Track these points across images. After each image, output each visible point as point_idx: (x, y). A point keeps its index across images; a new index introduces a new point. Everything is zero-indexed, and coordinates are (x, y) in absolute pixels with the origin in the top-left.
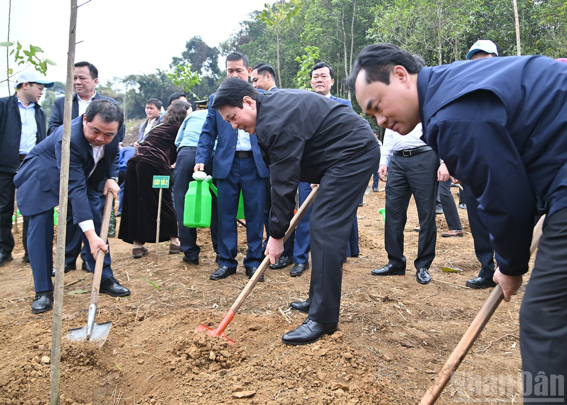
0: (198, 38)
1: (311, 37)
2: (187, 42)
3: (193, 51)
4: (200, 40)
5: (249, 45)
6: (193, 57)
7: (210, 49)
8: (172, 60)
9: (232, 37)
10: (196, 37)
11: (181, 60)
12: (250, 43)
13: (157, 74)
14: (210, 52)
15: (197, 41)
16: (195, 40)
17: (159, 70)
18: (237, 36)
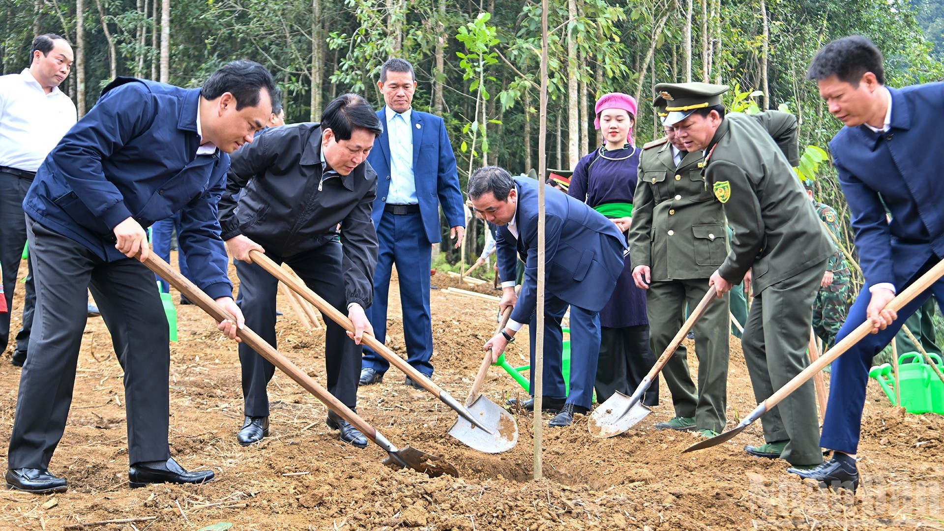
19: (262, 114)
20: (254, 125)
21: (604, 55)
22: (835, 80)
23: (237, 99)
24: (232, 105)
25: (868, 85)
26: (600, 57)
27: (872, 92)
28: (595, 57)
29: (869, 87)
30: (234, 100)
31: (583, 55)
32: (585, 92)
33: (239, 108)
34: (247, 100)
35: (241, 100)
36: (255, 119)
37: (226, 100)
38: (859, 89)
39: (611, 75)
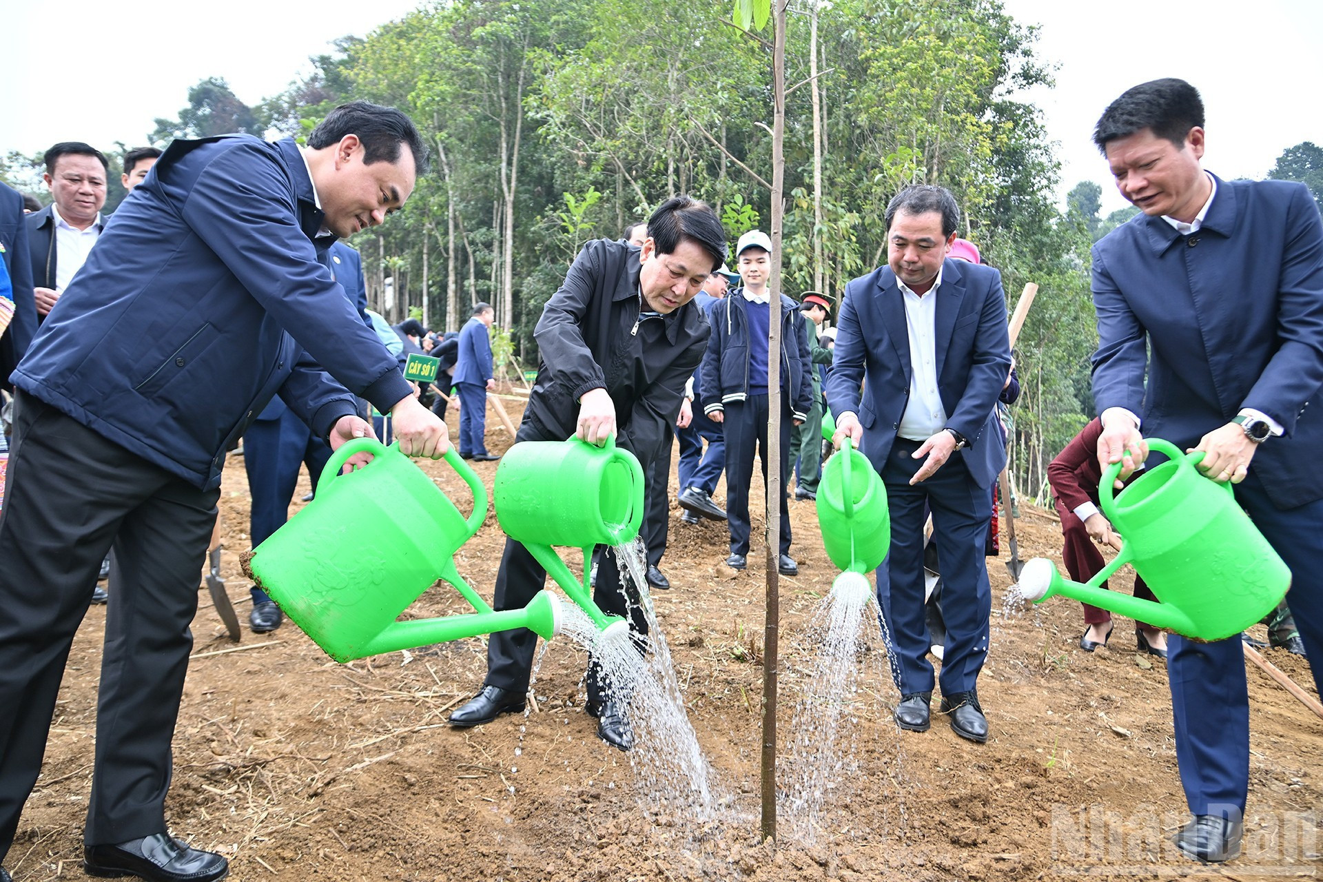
0: (219, 82)
1: (427, 104)
2: (192, 89)
3: (206, 110)
4: (223, 87)
5: (319, 108)
6: (205, 124)
7: (245, 109)
8: (155, 127)
9: (294, 87)
10: (213, 81)
11: (176, 127)
12: (322, 103)
13: (119, 155)
14: (247, 117)
15: (216, 89)
16: (210, 86)
17: (122, 145)
18: (303, 87)
19: (401, 179)
20: (389, 194)
21: (844, 251)
22: (1149, 137)
23: (365, 146)
24: (358, 155)
25: (1193, 146)
26: (840, 254)
27: (1198, 158)
28: (836, 254)
29: (1196, 150)
30: (362, 147)
31: (826, 252)
32: (828, 282)
33: (368, 160)
34: (382, 150)
35: (372, 148)
36: (390, 184)
37: (348, 147)
38: (1183, 151)
39: (849, 268)
